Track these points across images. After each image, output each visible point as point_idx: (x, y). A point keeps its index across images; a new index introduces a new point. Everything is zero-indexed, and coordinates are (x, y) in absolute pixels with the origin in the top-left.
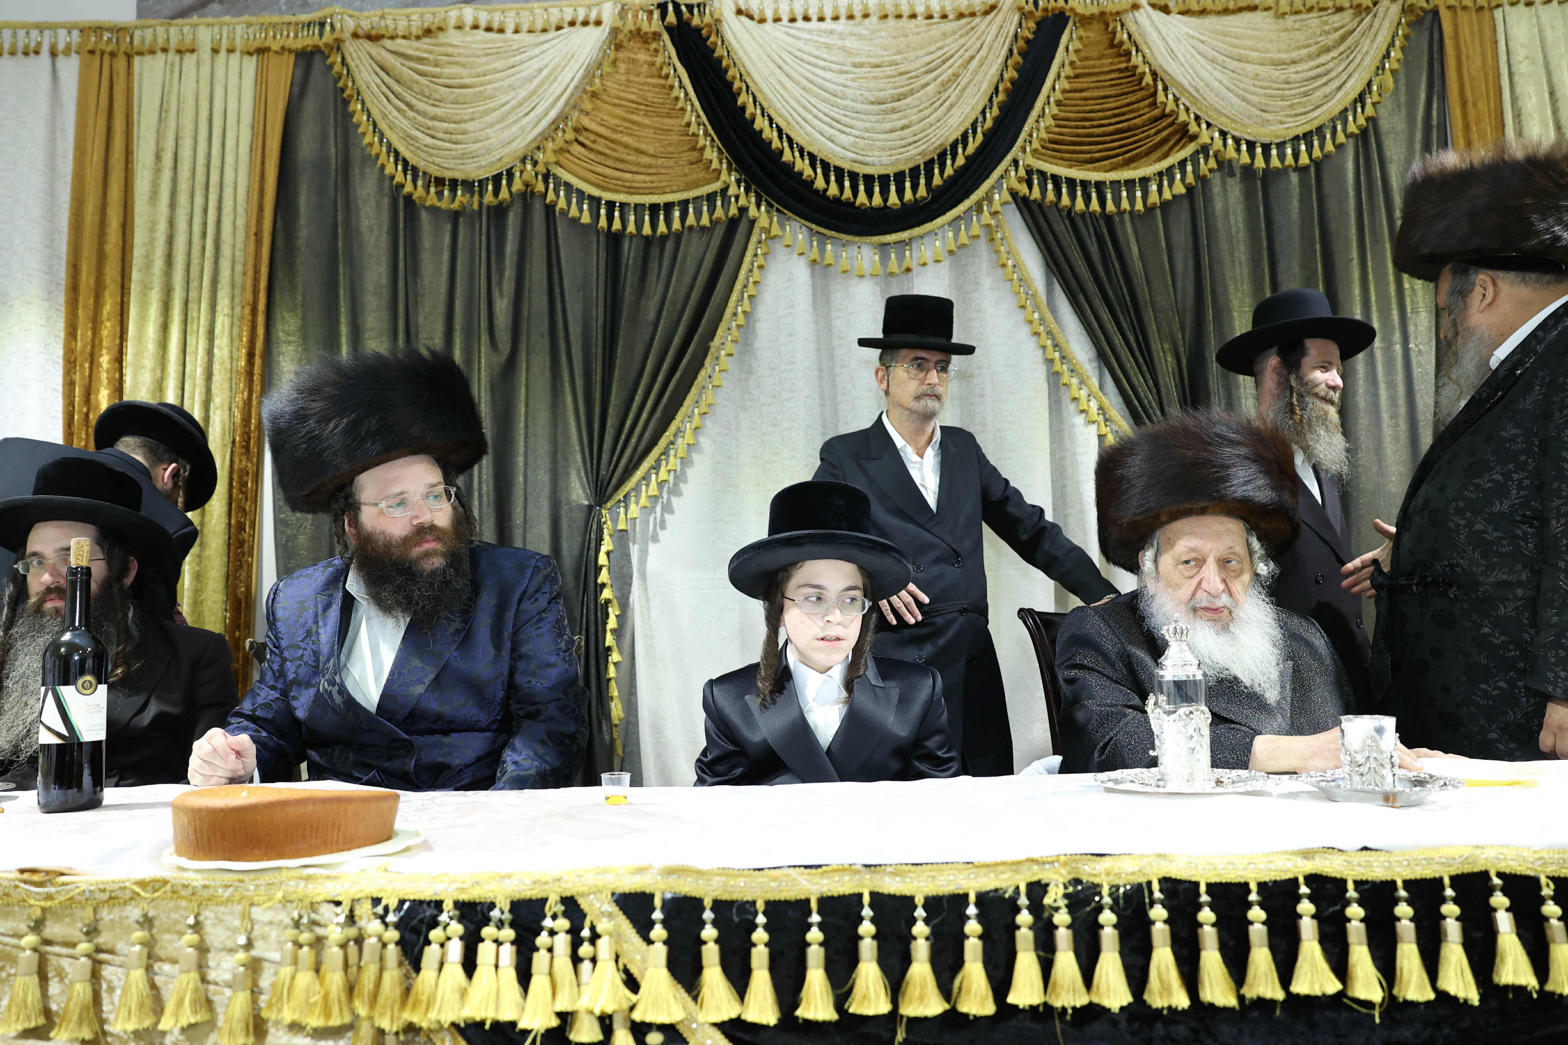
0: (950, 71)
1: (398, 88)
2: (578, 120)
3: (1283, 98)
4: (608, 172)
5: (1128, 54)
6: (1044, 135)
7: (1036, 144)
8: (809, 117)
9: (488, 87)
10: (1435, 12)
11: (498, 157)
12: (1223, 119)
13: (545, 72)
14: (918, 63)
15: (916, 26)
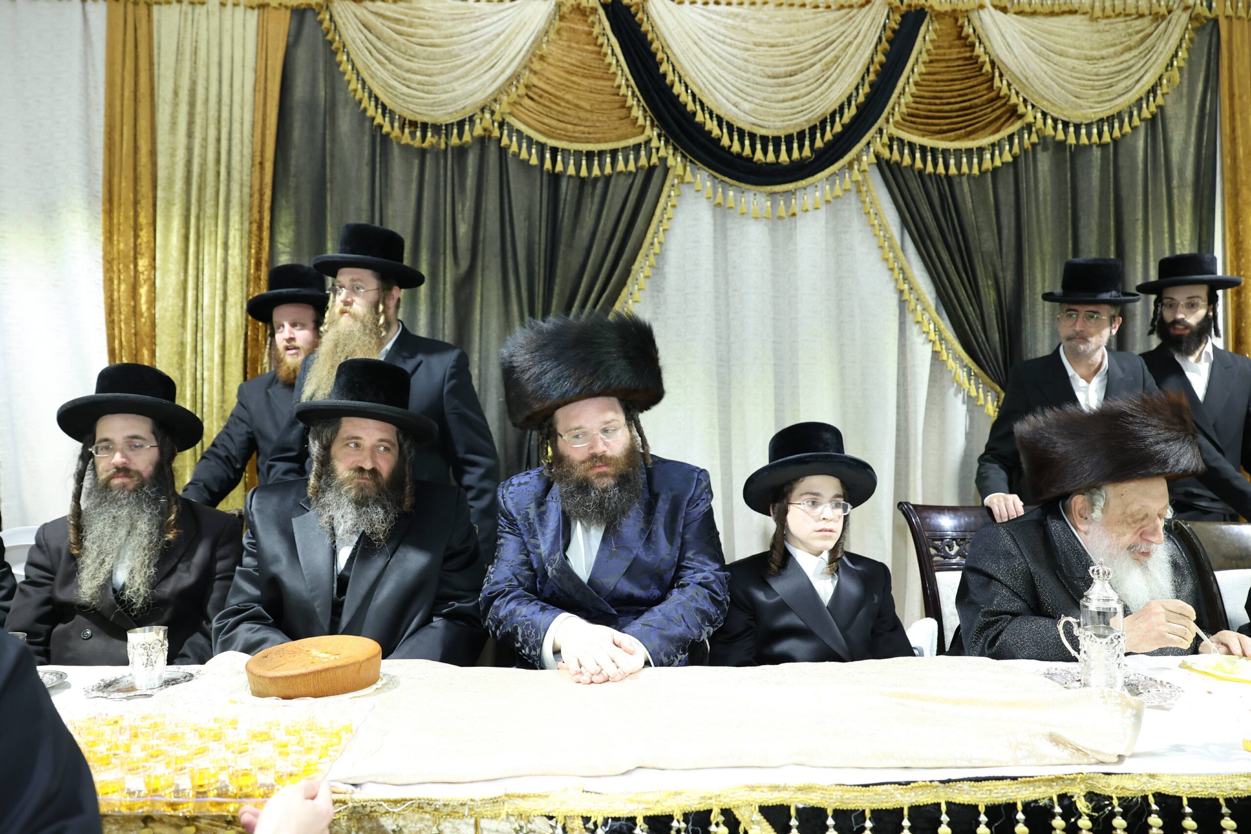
0: (833, 54)
1: (379, 44)
2: (528, 78)
3: (1093, 88)
4: (554, 123)
5: (973, 45)
6: (904, 110)
7: (897, 117)
8: (718, 86)
9: (455, 47)
10: (1216, 21)
11: (462, 106)
12: (1045, 103)
13: (502, 37)
14: (808, 45)
15: (806, 14)
